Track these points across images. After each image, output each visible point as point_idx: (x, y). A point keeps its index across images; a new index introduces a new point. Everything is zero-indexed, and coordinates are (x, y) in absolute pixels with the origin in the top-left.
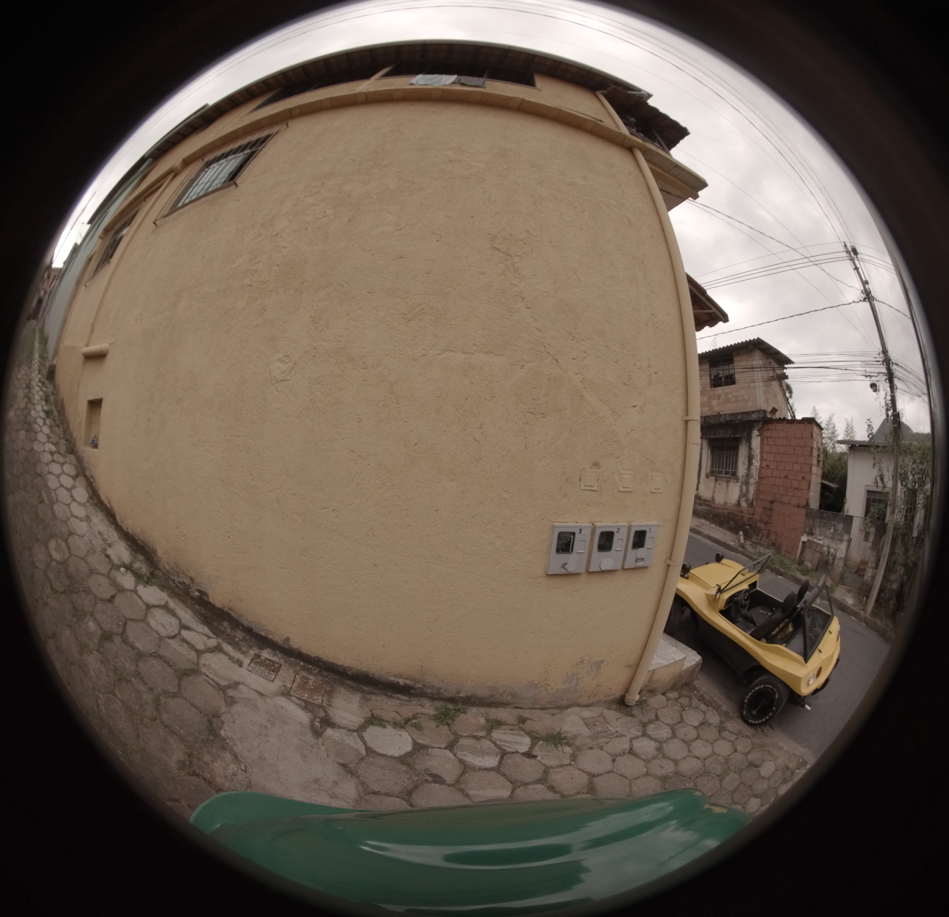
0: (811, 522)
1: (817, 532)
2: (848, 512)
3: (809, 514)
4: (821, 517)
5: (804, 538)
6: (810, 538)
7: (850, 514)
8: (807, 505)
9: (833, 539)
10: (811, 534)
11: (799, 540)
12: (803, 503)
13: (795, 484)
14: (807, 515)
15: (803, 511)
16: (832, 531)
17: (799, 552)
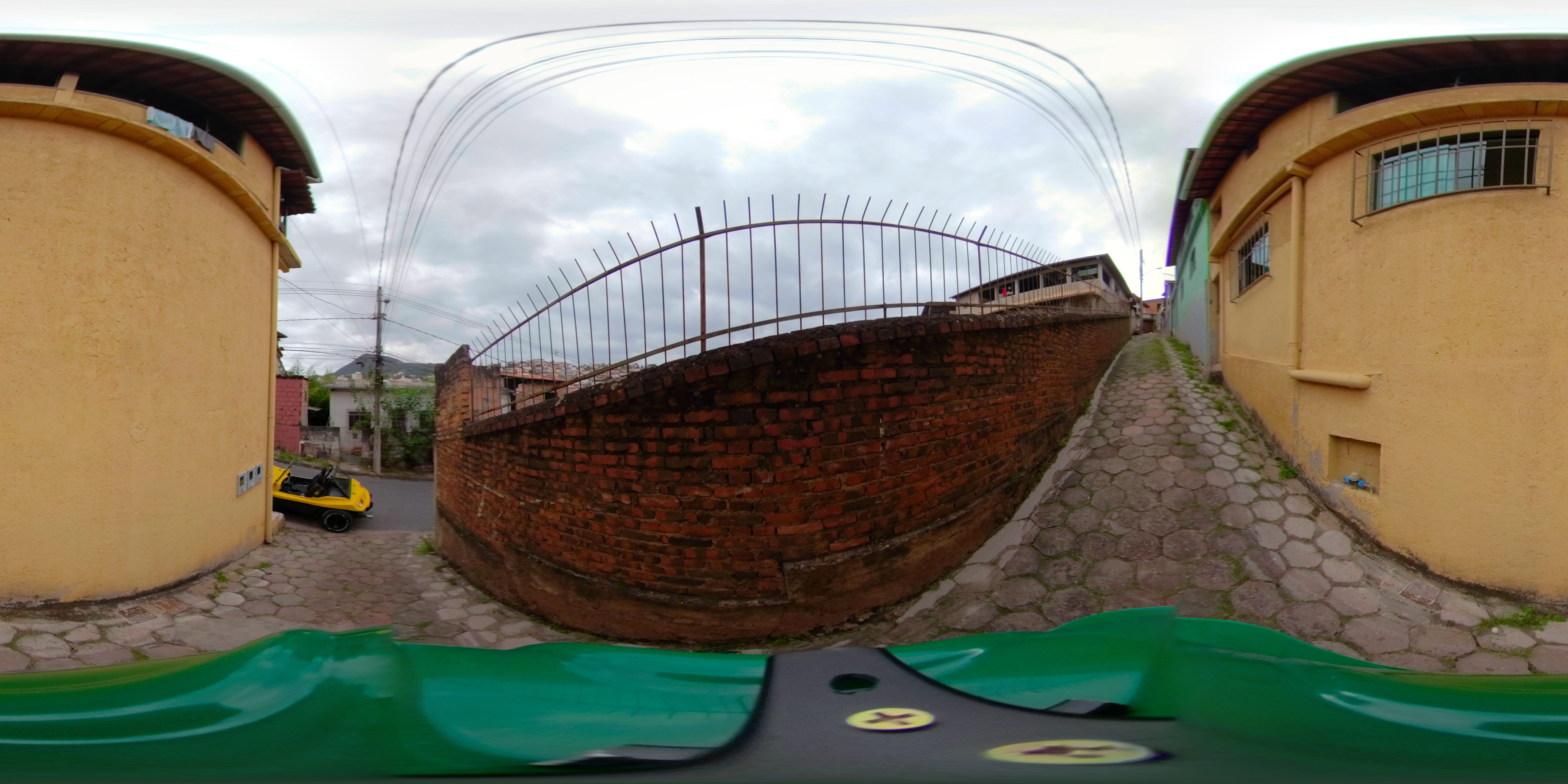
0: (305, 433)
1: (311, 437)
2: (333, 424)
3: (302, 429)
4: (313, 430)
5: (302, 442)
6: (307, 441)
7: (336, 426)
8: (300, 424)
9: (325, 440)
10: (306, 439)
11: (298, 444)
12: (297, 423)
13: (289, 413)
14: (301, 429)
15: (298, 428)
16: (324, 436)
17: (300, 450)
